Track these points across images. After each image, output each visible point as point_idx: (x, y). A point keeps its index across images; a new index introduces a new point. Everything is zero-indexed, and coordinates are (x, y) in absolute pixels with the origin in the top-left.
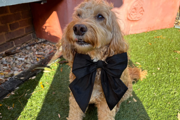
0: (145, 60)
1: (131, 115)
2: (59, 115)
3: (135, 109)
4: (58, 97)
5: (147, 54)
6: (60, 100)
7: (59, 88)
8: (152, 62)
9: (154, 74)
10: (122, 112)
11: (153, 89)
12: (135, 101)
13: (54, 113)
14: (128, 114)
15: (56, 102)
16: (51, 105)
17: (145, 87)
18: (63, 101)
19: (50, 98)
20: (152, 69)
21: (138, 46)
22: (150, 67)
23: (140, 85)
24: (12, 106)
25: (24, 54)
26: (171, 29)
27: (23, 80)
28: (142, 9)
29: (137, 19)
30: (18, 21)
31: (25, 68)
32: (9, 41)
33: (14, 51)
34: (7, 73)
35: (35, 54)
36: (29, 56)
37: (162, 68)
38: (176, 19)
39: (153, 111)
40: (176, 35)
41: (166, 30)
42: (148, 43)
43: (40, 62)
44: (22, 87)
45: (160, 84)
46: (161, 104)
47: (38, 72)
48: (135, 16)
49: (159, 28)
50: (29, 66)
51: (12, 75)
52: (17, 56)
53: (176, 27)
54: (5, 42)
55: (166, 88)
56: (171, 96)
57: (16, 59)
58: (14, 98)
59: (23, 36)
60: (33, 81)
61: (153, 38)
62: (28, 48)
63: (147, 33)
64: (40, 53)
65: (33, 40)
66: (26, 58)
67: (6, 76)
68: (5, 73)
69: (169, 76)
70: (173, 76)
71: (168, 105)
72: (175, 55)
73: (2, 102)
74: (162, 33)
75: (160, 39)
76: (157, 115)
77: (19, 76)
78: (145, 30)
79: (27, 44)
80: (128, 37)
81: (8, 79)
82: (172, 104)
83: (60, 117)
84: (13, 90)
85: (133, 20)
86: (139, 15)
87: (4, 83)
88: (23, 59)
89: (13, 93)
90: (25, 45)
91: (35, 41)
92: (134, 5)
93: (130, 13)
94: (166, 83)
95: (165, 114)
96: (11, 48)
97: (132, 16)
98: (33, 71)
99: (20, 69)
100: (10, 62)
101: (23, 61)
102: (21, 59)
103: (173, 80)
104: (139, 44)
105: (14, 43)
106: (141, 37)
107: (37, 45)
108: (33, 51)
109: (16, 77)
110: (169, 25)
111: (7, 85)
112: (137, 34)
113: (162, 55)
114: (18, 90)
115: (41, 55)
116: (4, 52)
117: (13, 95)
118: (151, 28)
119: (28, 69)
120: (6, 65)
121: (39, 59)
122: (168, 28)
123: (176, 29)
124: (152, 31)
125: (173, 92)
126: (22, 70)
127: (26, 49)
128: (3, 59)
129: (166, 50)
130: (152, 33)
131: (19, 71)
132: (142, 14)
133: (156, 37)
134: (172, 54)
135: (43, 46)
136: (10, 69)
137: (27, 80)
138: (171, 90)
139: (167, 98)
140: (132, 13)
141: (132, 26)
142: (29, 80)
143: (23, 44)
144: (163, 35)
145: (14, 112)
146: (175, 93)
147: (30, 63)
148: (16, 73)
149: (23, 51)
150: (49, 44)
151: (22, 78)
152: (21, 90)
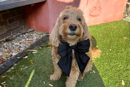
0: (102, 44)
1: (92, 81)
2: (44, 82)
3: (94, 77)
4: (43, 70)
5: (103, 40)
6: (45, 72)
7: (43, 64)
8: (106, 45)
9: (107, 53)
10: (86, 80)
11: (106, 64)
12: (94, 72)
13: (41, 81)
14: (89, 81)
15: (42, 74)
16: (39, 76)
17: (101, 63)
18: (46, 73)
19: (38, 71)
20: (106, 50)
21: (97, 34)
22: (105, 48)
23: (98, 61)
24: (12, 77)
25: (19, 40)
26: (120, 21)
27: (19, 59)
28: (100, 8)
29: (97, 15)
30: (14, 17)
31: (20, 50)
32: (8, 31)
33: (11, 38)
34: (8, 54)
35: (26, 40)
36: (22, 42)
37: (113, 50)
38: (124, 13)
39: (106, 79)
40: (123, 25)
41: (117, 22)
42: (104, 31)
43: (30, 46)
44: (18, 64)
45: (111, 61)
46: (111, 74)
47: (29, 53)
48: (95, 13)
49: (112, 21)
50: (22, 49)
51: (12, 55)
52: (14, 42)
53: (123, 20)
54: (5, 32)
55: (115, 63)
56: (118, 69)
57: (13, 44)
58: (14, 71)
59: (17, 28)
60: (26, 60)
61: (108, 28)
62: (21, 36)
63: (103, 24)
64: (29, 39)
65: (24, 30)
66: (20, 43)
67: (7, 56)
68: (6, 54)
69: (117, 55)
70: (120, 55)
71: (116, 75)
72: (122, 40)
73: (6, 74)
74: (114, 24)
75: (113, 28)
76: (108, 81)
77: (16, 56)
78: (102, 22)
79: (20, 33)
80: (90, 28)
81: (9, 59)
82: (118, 74)
83: (45, 83)
84: (12, 66)
85: (94, 16)
86: (98, 12)
87: (6, 61)
88: (18, 44)
89: (12, 68)
90: (19, 34)
91: (26, 31)
92: (95, 5)
93: (91, 10)
94: (115, 60)
95: (114, 81)
96: (9, 36)
97: (93, 13)
98: (26, 52)
99: (17, 51)
100: (9, 46)
101: (18, 45)
102: (16, 44)
103: (120, 58)
104: (98, 32)
105: (11, 33)
106: (99, 27)
107: (27, 34)
108: (25, 38)
109: (14, 57)
110: (119, 18)
111: (8, 63)
112: (97, 25)
113: (113, 40)
114: (16, 66)
115: (30, 40)
116: (4, 39)
117: (13, 69)
118: (106, 21)
119: (22, 51)
120: (6, 48)
121: (29, 44)
122: (118, 20)
123: (124, 21)
124: (107, 23)
125: (120, 66)
126: (18, 52)
127: (20, 37)
128: (4, 44)
129: (116, 37)
130: (107, 24)
131: (16, 53)
132: (100, 11)
133: (110, 27)
134: (120, 40)
135: (32, 35)
136: (9, 51)
137: (21, 59)
138: (118, 65)
139: (115, 70)
140: (93, 11)
141: (93, 19)
142: (23, 59)
143: (17, 33)
144: (115, 26)
145: (14, 81)
146: (121, 67)
147: (23, 47)
148: (14, 54)
149: (18, 38)
150: (36, 33)
151: (18, 58)
152: (18, 66)
